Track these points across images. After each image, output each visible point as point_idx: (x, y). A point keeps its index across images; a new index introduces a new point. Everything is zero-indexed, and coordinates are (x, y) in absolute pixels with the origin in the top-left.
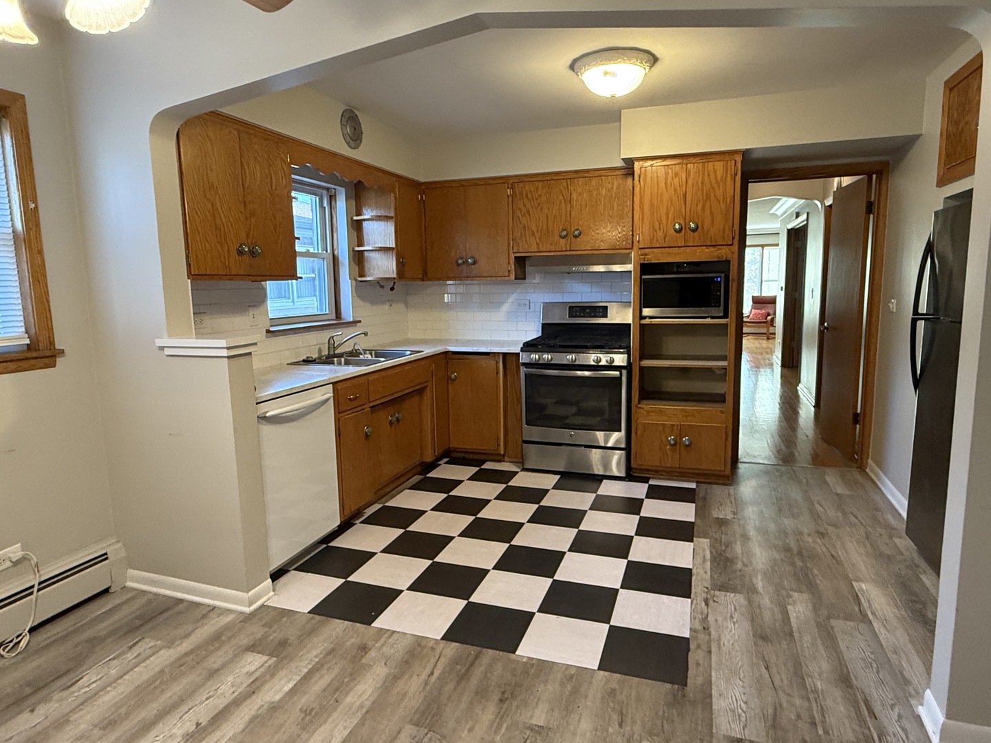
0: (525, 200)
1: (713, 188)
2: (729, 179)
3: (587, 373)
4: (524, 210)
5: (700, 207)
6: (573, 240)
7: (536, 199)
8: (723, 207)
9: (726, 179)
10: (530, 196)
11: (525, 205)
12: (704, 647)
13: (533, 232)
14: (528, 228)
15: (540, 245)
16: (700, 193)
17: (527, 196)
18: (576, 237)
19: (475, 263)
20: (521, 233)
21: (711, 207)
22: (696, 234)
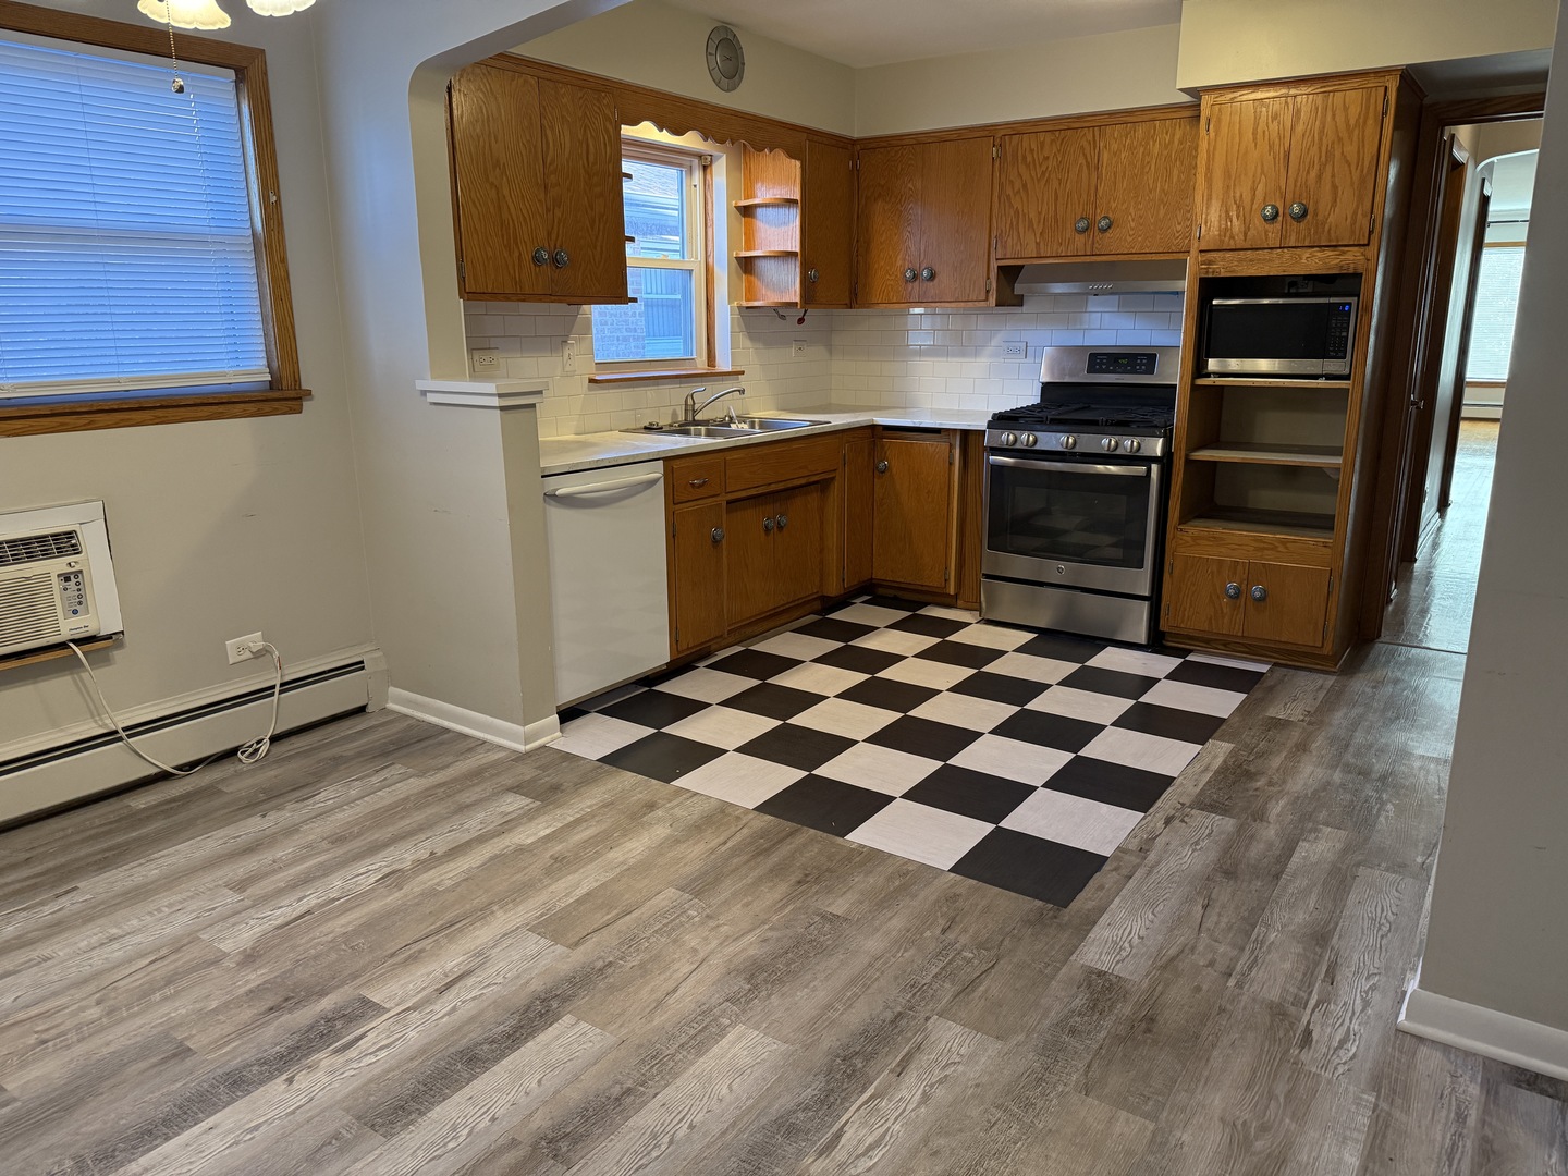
0: (1023, 169)
1: (1340, 139)
2: (1370, 122)
3: (1113, 469)
4: (1018, 185)
5: (1313, 174)
6: (1099, 236)
7: (1040, 165)
8: (1356, 175)
9: (1365, 123)
10: (1029, 159)
11: (1020, 175)
12: (1125, 872)
13: (1031, 221)
14: (1024, 215)
15: (1042, 244)
16: (1315, 150)
17: (1024, 158)
18: (1104, 230)
19: (932, 277)
20: (1012, 223)
21: (1333, 176)
22: (1302, 225)
